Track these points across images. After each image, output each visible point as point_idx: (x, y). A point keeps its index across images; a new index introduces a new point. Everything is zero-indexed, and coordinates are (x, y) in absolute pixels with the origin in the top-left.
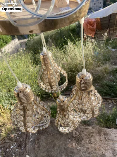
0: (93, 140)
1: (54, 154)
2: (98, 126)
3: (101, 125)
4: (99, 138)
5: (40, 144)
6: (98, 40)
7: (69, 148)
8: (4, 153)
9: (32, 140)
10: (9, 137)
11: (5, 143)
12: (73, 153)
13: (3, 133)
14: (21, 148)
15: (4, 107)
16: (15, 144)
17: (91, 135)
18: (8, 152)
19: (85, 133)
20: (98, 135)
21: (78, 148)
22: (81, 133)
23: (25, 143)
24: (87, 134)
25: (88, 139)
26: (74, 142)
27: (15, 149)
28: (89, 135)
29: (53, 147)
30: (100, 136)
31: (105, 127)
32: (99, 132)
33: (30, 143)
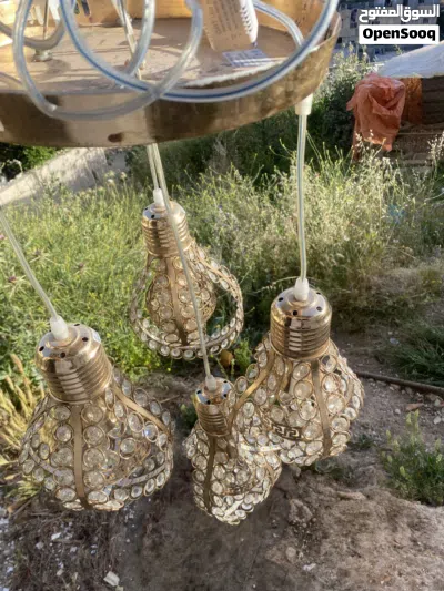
0: (365, 541)
1: (211, 580)
2: (387, 493)
3: (398, 488)
4: (390, 538)
5: (161, 537)
6: (405, 163)
7: (273, 563)
8: (25, 554)
9: (132, 516)
10: (49, 499)
11: (29, 517)
12: (284, 582)
13: (25, 480)
14: (89, 543)
15: (37, 385)
16: (66, 524)
17: (361, 521)
18: (39, 552)
19: (336, 512)
20: (386, 528)
21: (308, 568)
22: (323, 511)
23: (107, 525)
24: (343, 517)
25: (346, 536)
26: (292, 544)
27: (68, 546)
28: (349, 522)
29: (212, 553)
30: (395, 530)
31: (416, 500)
32: (392, 517)
33: (125, 529)
